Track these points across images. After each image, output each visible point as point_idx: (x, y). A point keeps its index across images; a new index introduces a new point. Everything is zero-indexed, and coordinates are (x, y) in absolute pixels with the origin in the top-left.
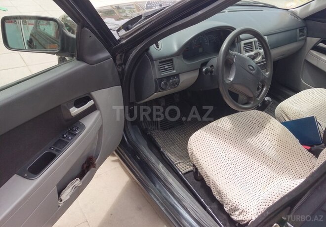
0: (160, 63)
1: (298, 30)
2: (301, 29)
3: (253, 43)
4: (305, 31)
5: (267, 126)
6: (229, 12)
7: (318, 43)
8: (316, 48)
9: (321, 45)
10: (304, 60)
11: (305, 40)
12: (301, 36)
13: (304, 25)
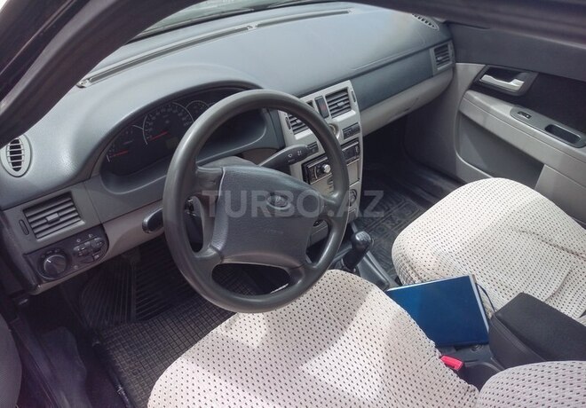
0: (25, 211)
1: (432, 51)
2: (439, 48)
3: (314, 104)
4: (451, 51)
5: (360, 313)
6: (259, 26)
7: (480, 75)
8: (477, 86)
9: (487, 79)
10: (456, 112)
11: (454, 69)
12: (440, 63)
13: (445, 37)
